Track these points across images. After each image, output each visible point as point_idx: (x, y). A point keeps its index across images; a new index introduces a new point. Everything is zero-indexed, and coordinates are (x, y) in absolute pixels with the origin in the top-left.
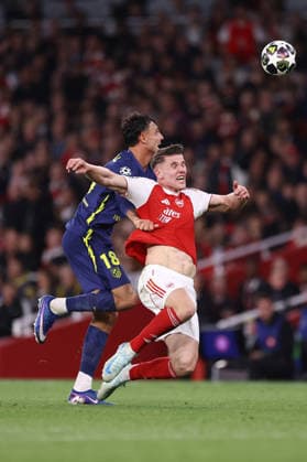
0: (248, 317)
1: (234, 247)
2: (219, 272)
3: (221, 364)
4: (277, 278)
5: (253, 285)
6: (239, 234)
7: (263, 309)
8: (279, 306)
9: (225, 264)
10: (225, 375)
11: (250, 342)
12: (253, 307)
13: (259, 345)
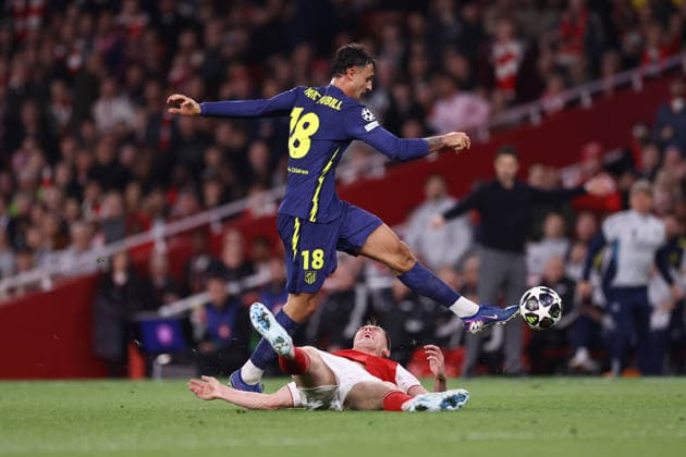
0: (196, 303)
1: (179, 218)
2: (161, 248)
3: (164, 359)
4: (231, 255)
5: (201, 263)
6: (184, 202)
7: (214, 292)
8: (233, 288)
9: (167, 239)
10: (167, 373)
11: (199, 332)
12: (203, 289)
13: (210, 335)
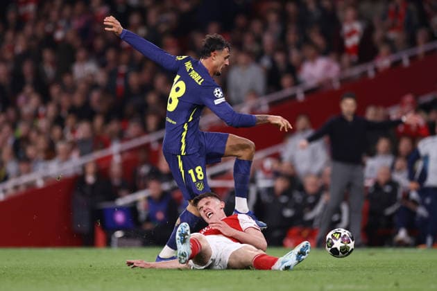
0: (141, 196)
1: (129, 139)
2: (117, 159)
3: (119, 234)
5: (145, 170)
6: (133, 129)
7: (153, 189)
8: (166, 186)
9: (121, 153)
10: (121, 244)
12: (145, 187)
13: (150, 218)
